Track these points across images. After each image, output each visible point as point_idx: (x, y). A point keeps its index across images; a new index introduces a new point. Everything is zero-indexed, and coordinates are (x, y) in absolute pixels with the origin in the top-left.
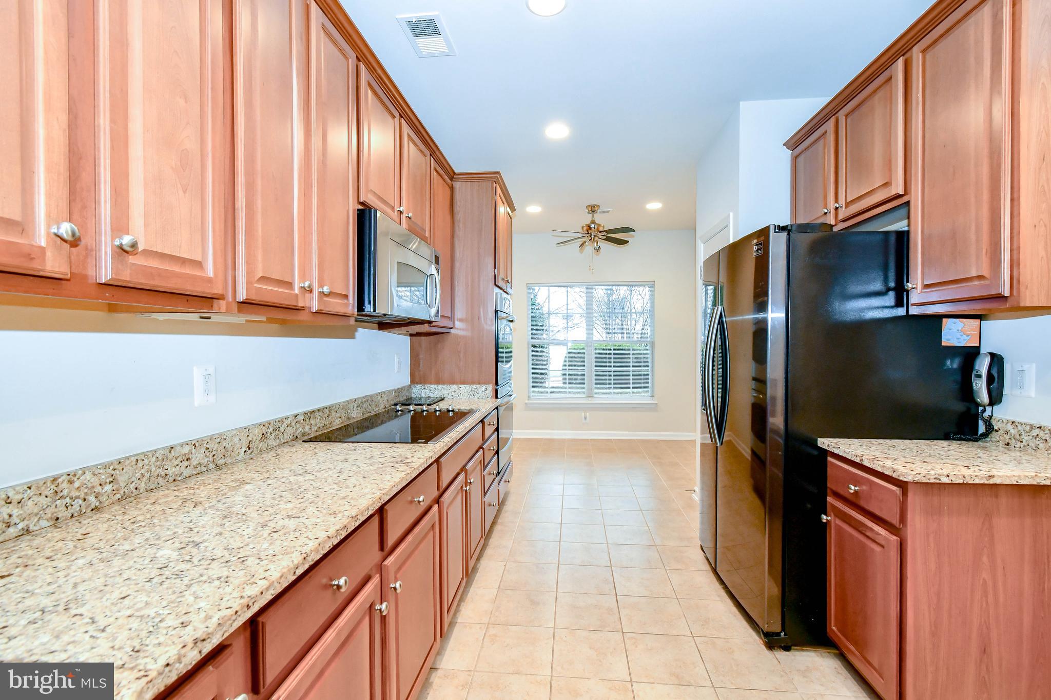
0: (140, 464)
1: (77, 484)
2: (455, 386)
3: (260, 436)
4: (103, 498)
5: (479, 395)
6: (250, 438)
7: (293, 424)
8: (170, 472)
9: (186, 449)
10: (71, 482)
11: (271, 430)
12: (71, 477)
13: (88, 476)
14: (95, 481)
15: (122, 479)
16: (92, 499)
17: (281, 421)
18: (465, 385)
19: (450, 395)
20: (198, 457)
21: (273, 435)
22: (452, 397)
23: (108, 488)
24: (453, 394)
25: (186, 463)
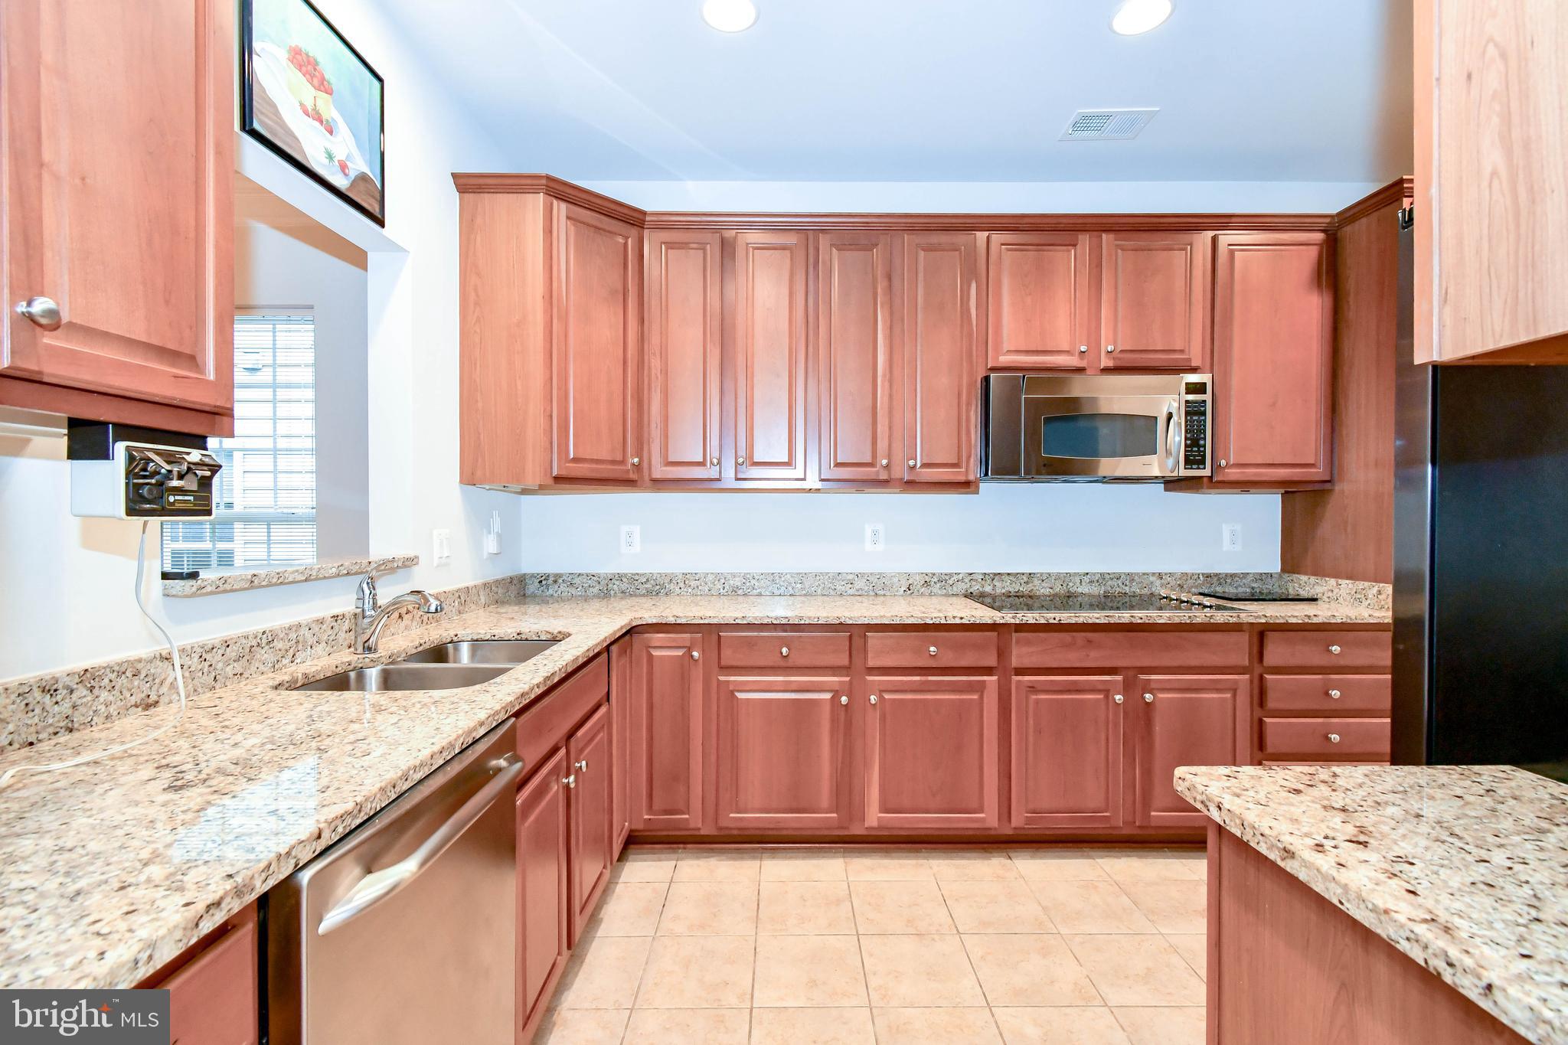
0: (818, 578)
1: (783, 579)
2: (1332, 582)
3: (923, 582)
4: (796, 591)
5: (1369, 601)
6: (910, 582)
7: (967, 580)
8: (839, 588)
9: (850, 577)
10: (780, 577)
11: (936, 580)
12: (780, 575)
13: (788, 576)
14: (792, 580)
15: (807, 584)
16: (790, 589)
17: (951, 575)
18: (1347, 581)
19: (1326, 595)
20: (860, 584)
21: (938, 585)
22: (1327, 600)
23: (799, 586)
24: (1330, 594)
25: (851, 586)
